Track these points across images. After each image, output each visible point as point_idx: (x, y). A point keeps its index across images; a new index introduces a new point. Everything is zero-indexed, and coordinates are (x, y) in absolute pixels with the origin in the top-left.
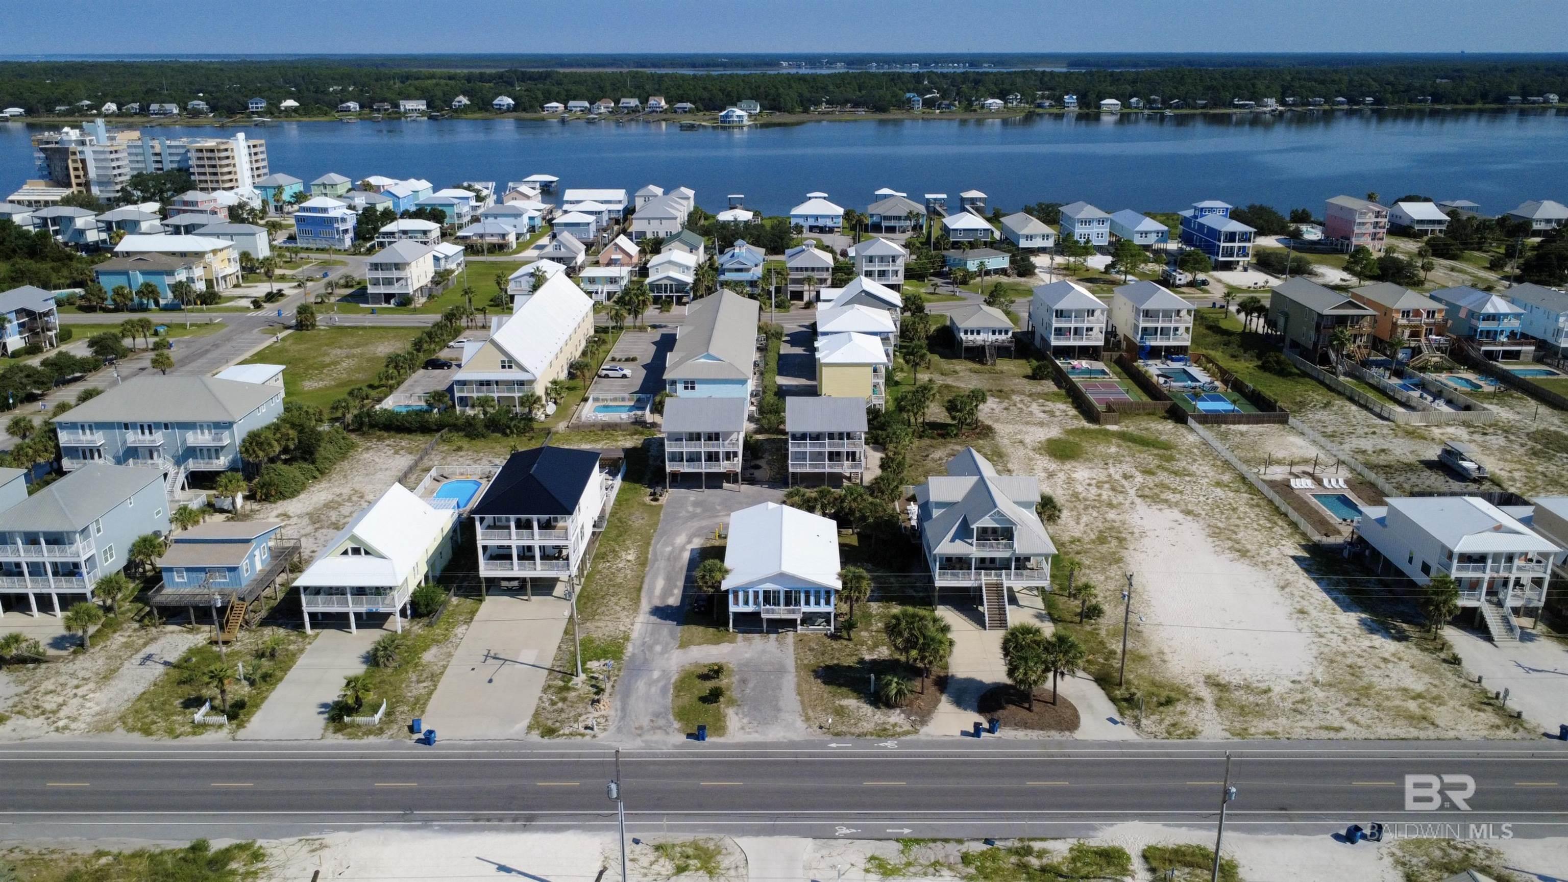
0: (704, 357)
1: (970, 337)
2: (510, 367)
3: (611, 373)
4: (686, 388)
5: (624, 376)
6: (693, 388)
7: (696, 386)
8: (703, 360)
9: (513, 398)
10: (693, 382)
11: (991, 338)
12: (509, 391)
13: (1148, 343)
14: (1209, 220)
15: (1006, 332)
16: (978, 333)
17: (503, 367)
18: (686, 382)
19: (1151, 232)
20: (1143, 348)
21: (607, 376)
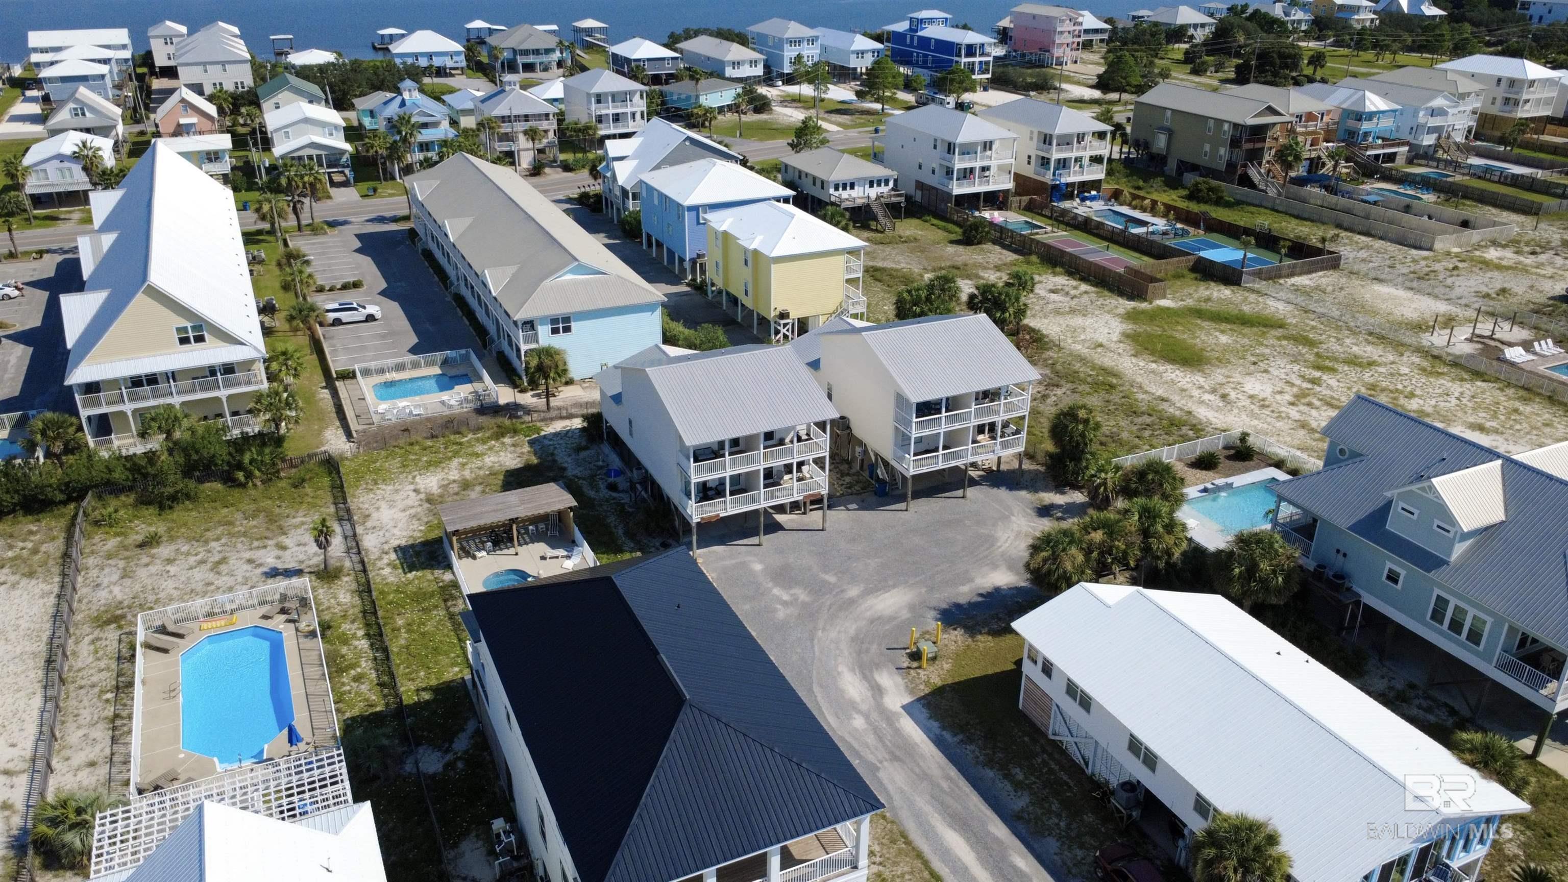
0: (572, 272)
1: (845, 194)
2: (200, 339)
3: (344, 316)
4: (555, 331)
5: (370, 318)
6: (567, 329)
7: (573, 325)
8: (569, 277)
9: (217, 400)
10: (567, 319)
11: (873, 192)
12: (204, 388)
13: (1063, 180)
14: (930, 32)
15: (887, 183)
16: (852, 186)
17: (184, 341)
18: (554, 321)
19: (867, 51)
20: (1055, 187)
21: (337, 322)
